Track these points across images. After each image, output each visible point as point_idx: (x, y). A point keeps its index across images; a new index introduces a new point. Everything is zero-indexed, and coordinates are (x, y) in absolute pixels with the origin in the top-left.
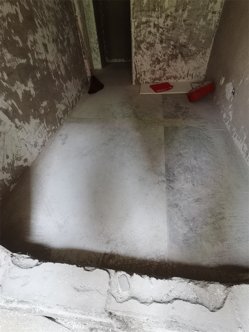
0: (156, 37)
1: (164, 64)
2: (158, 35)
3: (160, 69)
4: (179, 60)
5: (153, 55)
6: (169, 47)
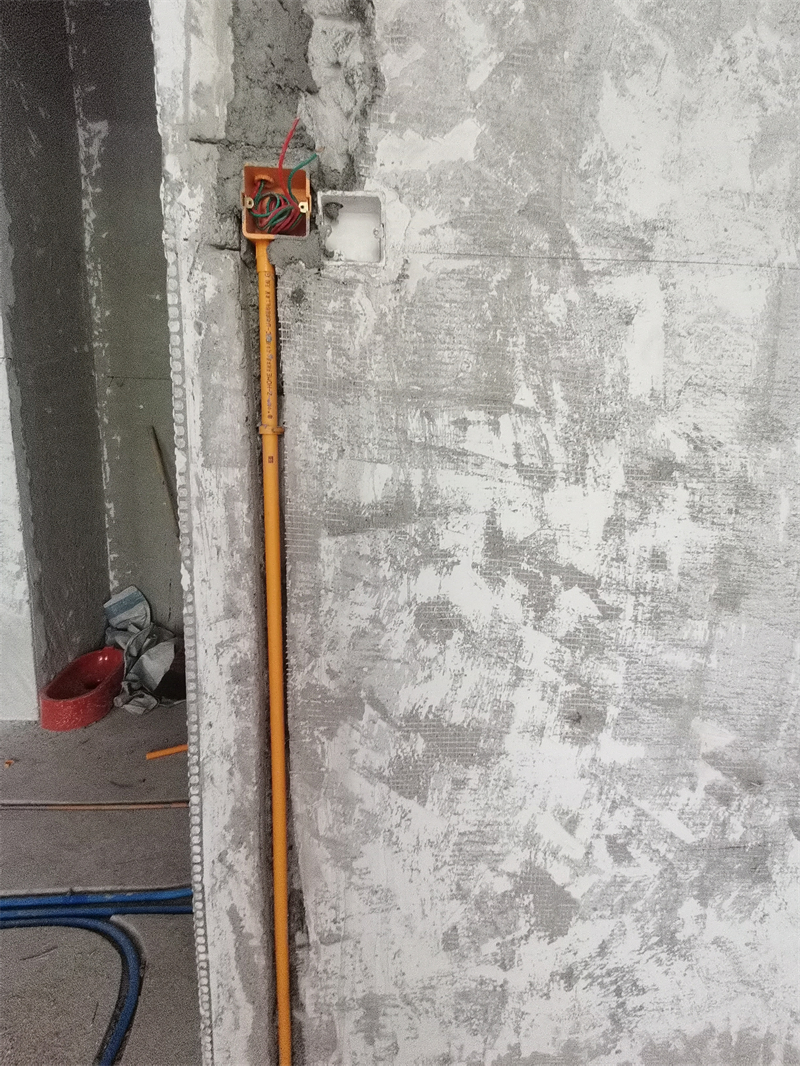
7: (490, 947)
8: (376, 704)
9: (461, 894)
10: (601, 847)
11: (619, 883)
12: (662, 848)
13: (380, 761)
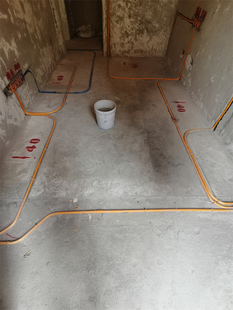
0: (125, 12)
1: (132, 38)
2: (127, 9)
3: (128, 42)
4: (145, 35)
5: (122, 28)
6: (136, 22)
7: (123, 39)
8: (115, 14)
9: (121, 33)
10: (131, 29)
11: (132, 33)
12: (135, 29)
13: (115, 20)
